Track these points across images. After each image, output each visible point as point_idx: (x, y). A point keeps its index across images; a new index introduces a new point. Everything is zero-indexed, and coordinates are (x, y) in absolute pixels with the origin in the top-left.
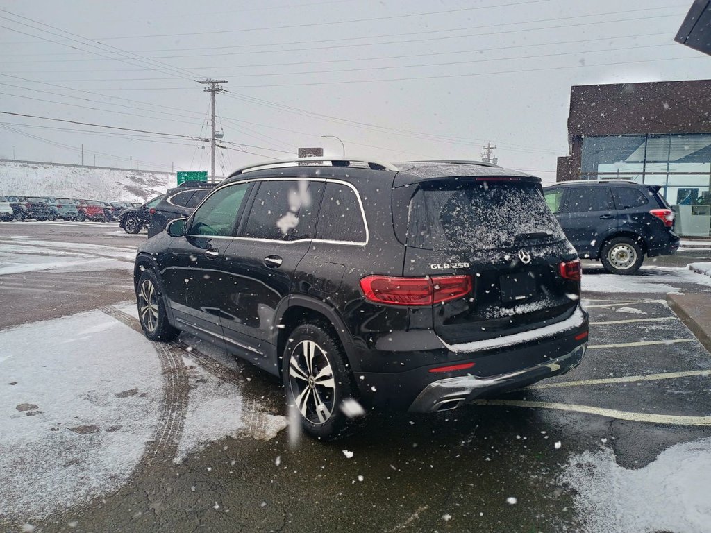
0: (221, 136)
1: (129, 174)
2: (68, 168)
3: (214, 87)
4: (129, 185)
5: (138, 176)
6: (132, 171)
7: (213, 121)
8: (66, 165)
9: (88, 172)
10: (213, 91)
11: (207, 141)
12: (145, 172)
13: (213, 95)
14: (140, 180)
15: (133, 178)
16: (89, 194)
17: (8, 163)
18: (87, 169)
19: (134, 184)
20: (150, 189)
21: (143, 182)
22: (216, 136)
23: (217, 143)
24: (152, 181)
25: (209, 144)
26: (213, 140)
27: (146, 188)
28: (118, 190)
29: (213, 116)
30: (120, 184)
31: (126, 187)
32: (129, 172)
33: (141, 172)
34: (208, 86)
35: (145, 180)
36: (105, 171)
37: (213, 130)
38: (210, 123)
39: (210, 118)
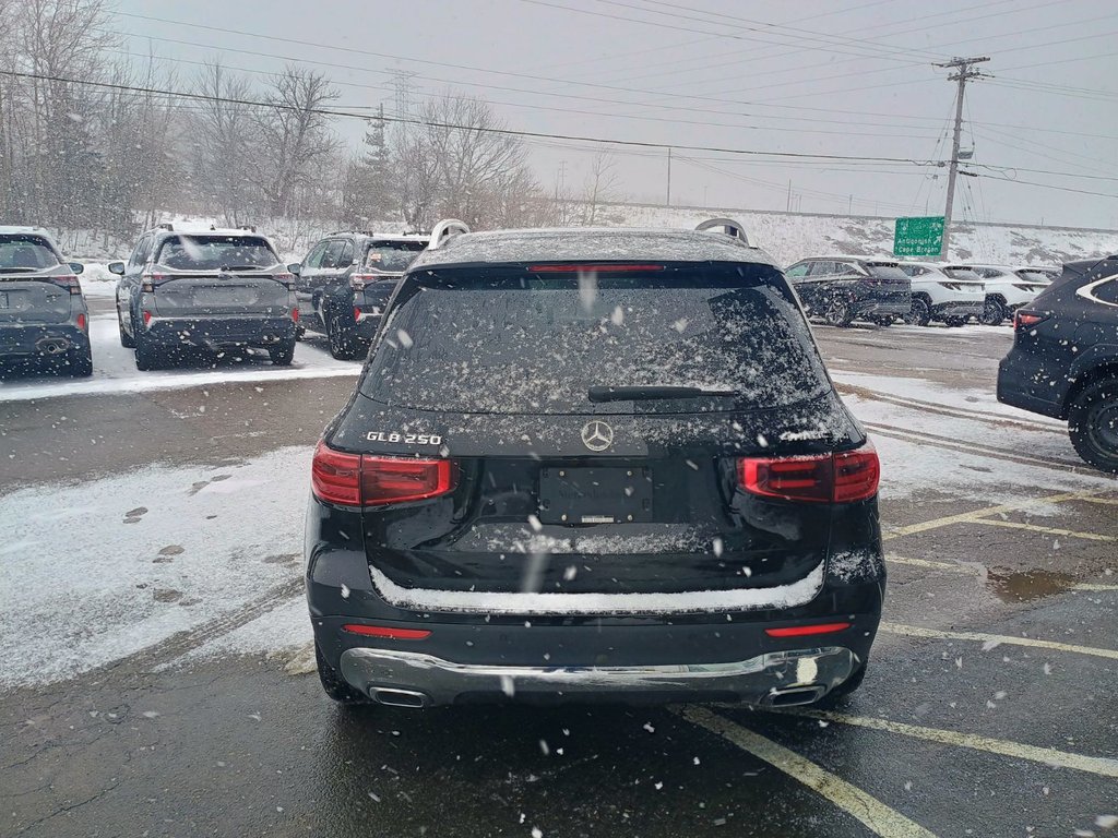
0: (969, 155)
1: (845, 223)
2: (759, 216)
3: (963, 72)
4: (841, 240)
5: (857, 226)
6: (851, 217)
7: (957, 130)
8: (756, 212)
9: (785, 221)
10: (962, 79)
11: (942, 164)
12: (867, 218)
13: (962, 86)
14: (861, 233)
15: (849, 230)
16: (781, 255)
17: (681, 212)
18: (784, 216)
19: (849, 239)
20: (873, 245)
21: (865, 236)
22: (959, 155)
23: (961, 167)
24: (879, 232)
25: (946, 170)
26: (955, 162)
27: (866, 244)
28: (824, 248)
29: (958, 121)
30: (828, 238)
31: (838, 243)
32: (846, 220)
33: (863, 220)
34: (956, 71)
35: (868, 232)
36: (811, 218)
37: (956, 145)
38: (952, 134)
39: (953, 124)
